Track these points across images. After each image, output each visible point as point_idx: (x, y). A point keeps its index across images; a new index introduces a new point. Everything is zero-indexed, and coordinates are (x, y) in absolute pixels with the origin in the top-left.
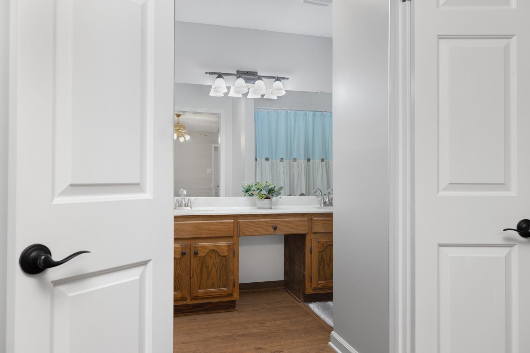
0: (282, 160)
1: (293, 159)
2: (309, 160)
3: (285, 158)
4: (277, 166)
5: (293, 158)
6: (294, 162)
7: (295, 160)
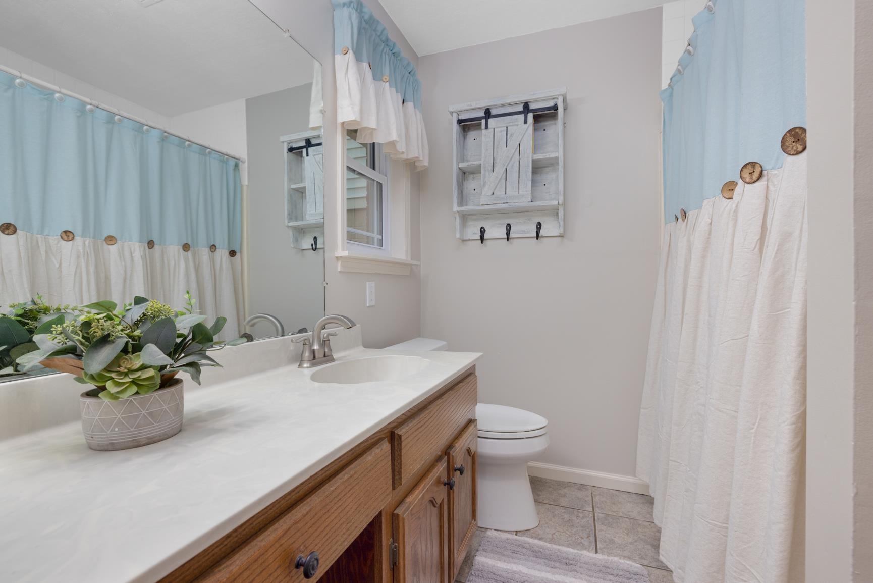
0: (68, 235)
1: (106, 238)
2: (151, 244)
3: (78, 231)
4: (46, 252)
5: (106, 235)
6: (106, 246)
7: (110, 240)
